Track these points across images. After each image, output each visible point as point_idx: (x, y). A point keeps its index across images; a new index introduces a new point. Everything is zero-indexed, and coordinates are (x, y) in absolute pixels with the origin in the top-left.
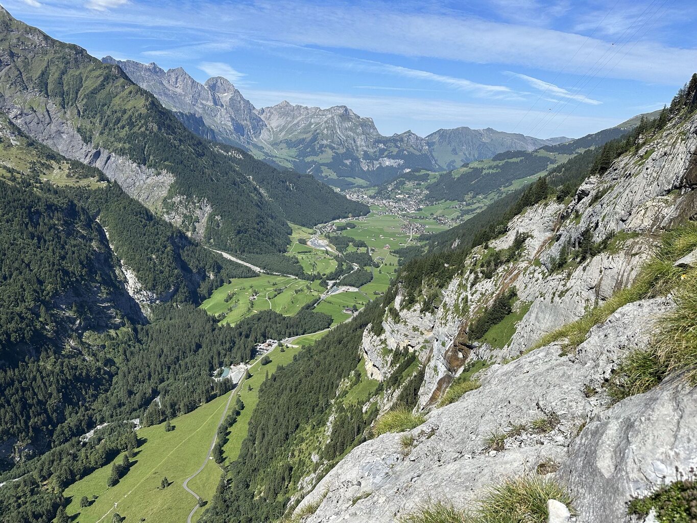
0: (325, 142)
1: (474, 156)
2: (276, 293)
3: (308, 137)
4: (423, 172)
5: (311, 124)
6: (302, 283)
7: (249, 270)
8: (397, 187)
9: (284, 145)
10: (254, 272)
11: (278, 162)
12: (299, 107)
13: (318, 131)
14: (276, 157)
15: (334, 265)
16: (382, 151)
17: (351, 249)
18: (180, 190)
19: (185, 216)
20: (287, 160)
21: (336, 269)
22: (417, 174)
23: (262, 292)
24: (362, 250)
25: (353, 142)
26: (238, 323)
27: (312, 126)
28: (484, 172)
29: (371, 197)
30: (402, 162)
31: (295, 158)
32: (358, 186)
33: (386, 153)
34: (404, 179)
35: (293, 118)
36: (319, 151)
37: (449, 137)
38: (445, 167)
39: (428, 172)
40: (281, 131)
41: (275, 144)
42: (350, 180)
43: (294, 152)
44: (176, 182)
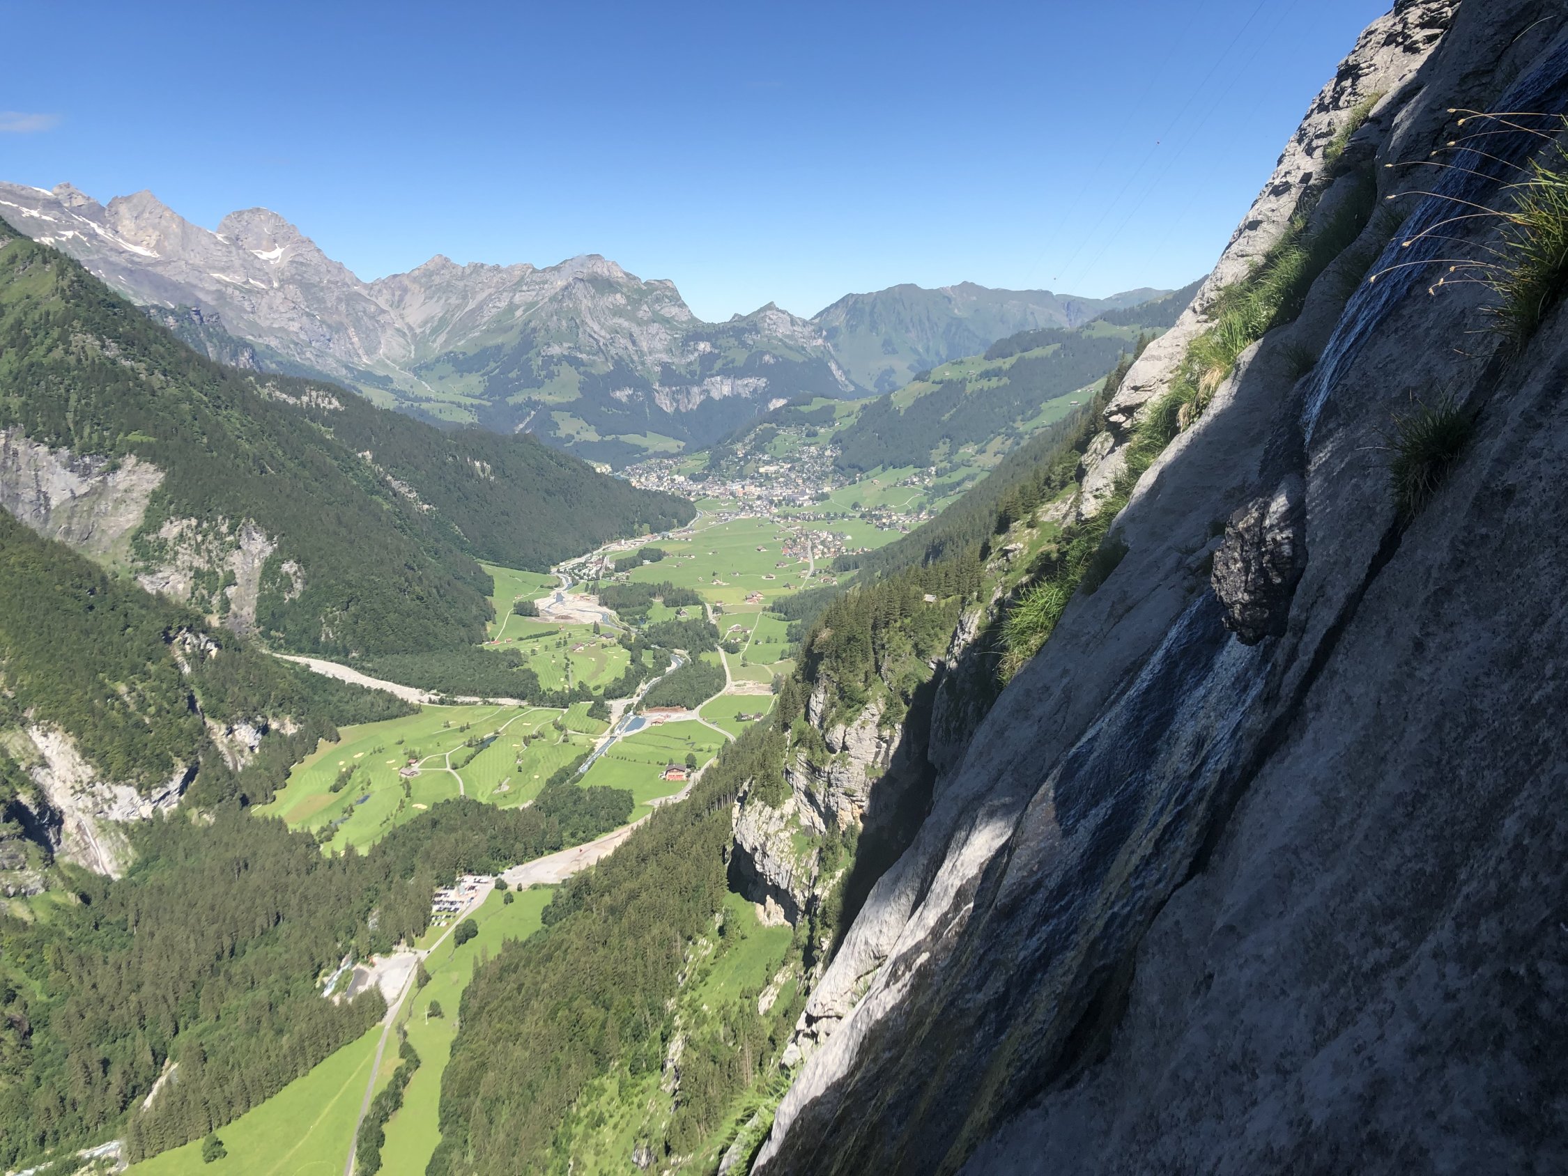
0: (555, 350)
1: (937, 354)
2: (472, 750)
3: (510, 340)
4: (817, 404)
5: (512, 308)
6: (541, 718)
7: (391, 698)
8: (759, 448)
9: (449, 368)
10: (404, 703)
11: (436, 412)
12: (477, 268)
13: (532, 324)
14: (428, 400)
15: (619, 660)
16: (707, 360)
17: (660, 613)
18: (178, 504)
19: (198, 574)
20: (459, 405)
21: (627, 669)
22: (803, 408)
23: (431, 752)
24: (689, 613)
25: (630, 346)
26: (378, 842)
27: (519, 313)
28: (969, 388)
29: (694, 478)
30: (762, 382)
31: (479, 397)
32: (656, 455)
33: (718, 365)
34: (774, 425)
35: (465, 297)
36: (543, 373)
37: (872, 313)
38: (870, 387)
39: (832, 402)
40: (435, 331)
41: (421, 369)
42: (633, 439)
43: (474, 381)
44: (165, 486)
